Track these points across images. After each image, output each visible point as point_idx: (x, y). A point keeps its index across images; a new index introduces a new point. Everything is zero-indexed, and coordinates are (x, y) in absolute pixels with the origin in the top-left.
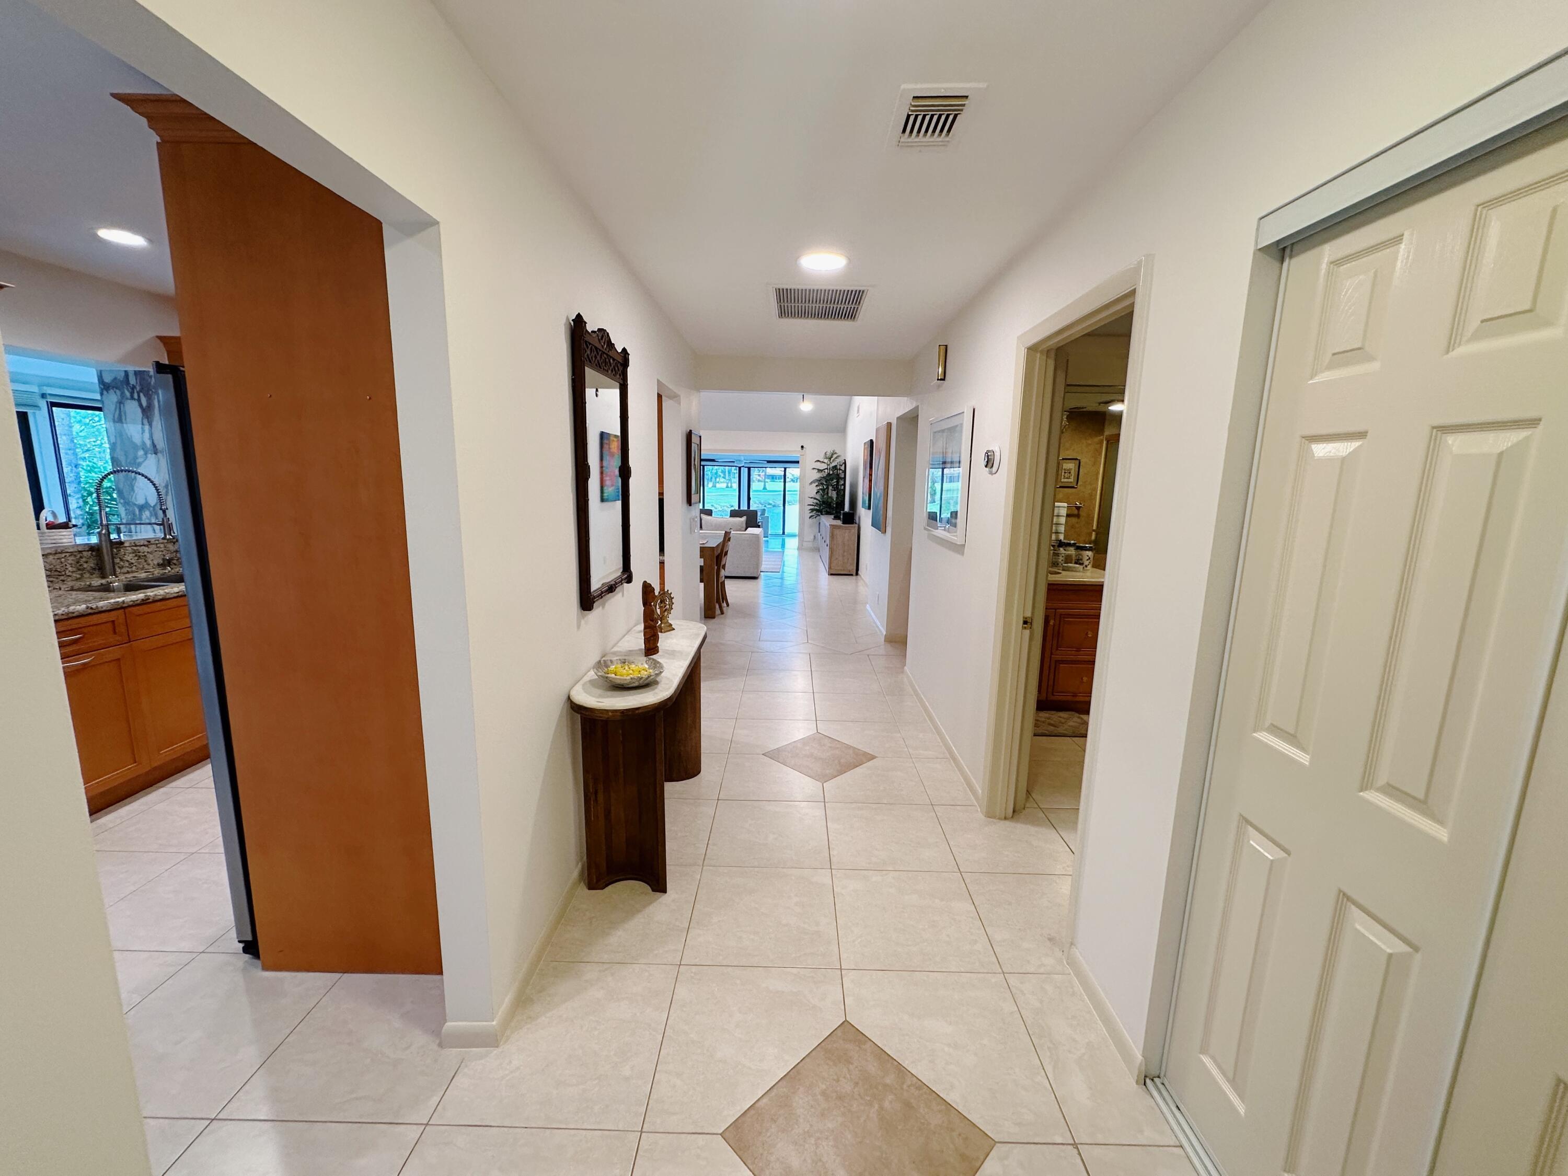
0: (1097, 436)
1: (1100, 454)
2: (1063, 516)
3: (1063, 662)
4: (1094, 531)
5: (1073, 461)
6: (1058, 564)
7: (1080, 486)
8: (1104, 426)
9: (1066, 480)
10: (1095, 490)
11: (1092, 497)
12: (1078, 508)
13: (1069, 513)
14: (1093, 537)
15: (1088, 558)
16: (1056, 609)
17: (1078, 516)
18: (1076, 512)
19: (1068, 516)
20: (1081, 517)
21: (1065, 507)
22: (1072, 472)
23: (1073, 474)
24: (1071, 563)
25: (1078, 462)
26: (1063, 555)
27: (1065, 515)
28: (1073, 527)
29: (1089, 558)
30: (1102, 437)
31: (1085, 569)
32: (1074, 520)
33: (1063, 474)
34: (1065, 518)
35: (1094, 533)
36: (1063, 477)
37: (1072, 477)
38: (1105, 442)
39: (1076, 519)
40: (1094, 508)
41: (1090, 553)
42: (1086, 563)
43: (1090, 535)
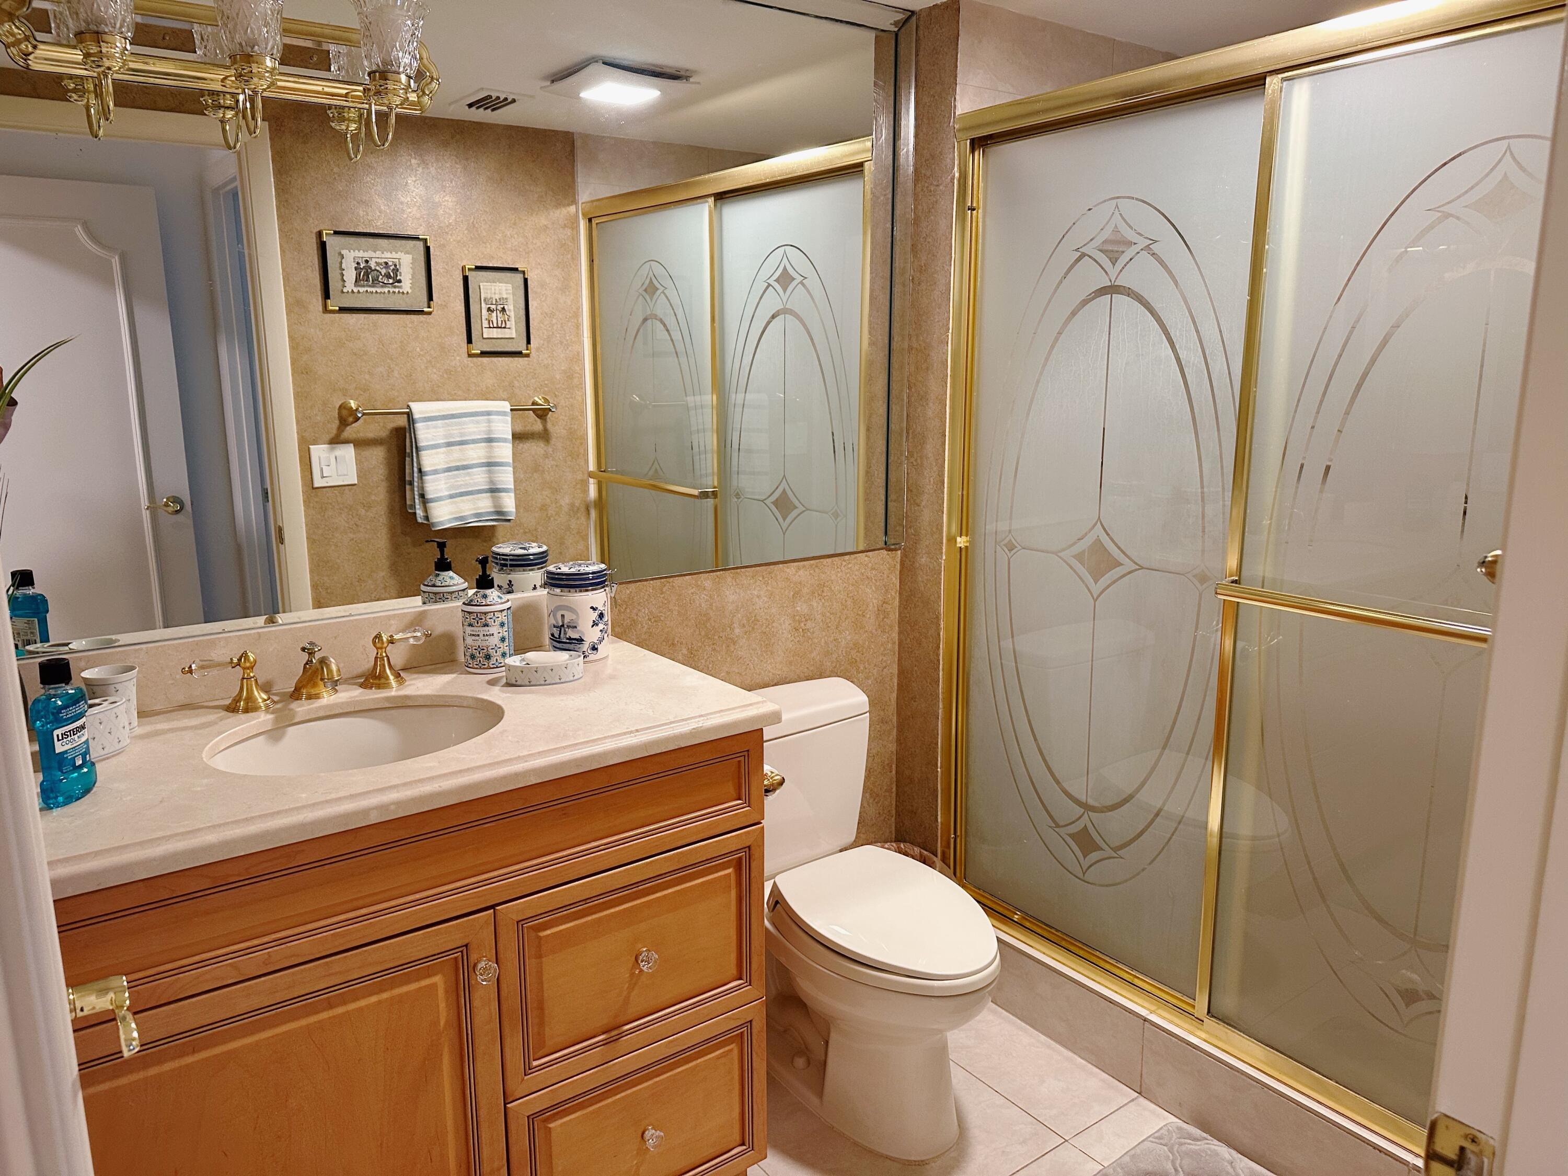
0: (559, 205)
1: (576, 257)
2: (505, 440)
3: (559, 1109)
4: (591, 475)
5: (508, 275)
6: (488, 657)
7: (538, 349)
8: (572, 174)
9: (495, 333)
10: (579, 358)
11: (572, 377)
12: (542, 414)
13: (519, 429)
14: (593, 492)
15: (594, 616)
16: (493, 907)
17: (545, 436)
18: (538, 426)
19: (518, 437)
20: (553, 441)
21: (503, 414)
22: (510, 308)
23: (512, 314)
24: (538, 648)
25: (519, 278)
26: (502, 617)
27: (510, 437)
28: (536, 468)
29: (601, 616)
30: (572, 209)
31: (592, 657)
32: (534, 448)
33: (484, 312)
34: (509, 446)
35: (591, 480)
36: (485, 324)
37: (511, 324)
38: (583, 225)
39: (542, 444)
40: (583, 413)
41: (599, 598)
42: (591, 635)
43: (585, 485)
